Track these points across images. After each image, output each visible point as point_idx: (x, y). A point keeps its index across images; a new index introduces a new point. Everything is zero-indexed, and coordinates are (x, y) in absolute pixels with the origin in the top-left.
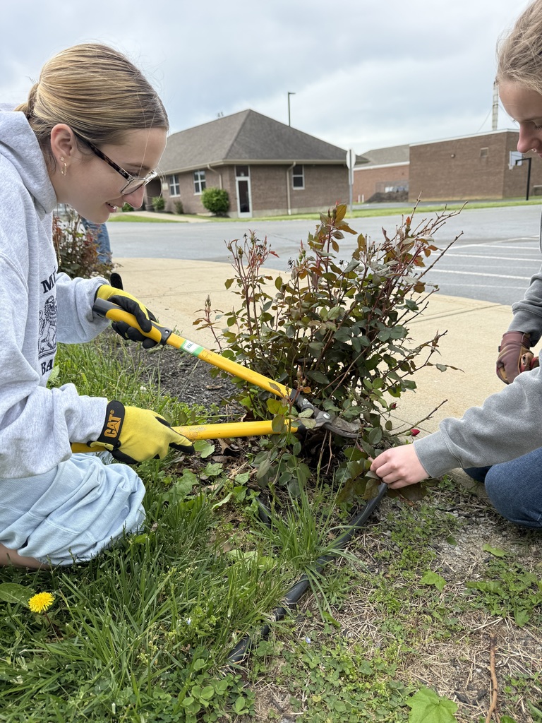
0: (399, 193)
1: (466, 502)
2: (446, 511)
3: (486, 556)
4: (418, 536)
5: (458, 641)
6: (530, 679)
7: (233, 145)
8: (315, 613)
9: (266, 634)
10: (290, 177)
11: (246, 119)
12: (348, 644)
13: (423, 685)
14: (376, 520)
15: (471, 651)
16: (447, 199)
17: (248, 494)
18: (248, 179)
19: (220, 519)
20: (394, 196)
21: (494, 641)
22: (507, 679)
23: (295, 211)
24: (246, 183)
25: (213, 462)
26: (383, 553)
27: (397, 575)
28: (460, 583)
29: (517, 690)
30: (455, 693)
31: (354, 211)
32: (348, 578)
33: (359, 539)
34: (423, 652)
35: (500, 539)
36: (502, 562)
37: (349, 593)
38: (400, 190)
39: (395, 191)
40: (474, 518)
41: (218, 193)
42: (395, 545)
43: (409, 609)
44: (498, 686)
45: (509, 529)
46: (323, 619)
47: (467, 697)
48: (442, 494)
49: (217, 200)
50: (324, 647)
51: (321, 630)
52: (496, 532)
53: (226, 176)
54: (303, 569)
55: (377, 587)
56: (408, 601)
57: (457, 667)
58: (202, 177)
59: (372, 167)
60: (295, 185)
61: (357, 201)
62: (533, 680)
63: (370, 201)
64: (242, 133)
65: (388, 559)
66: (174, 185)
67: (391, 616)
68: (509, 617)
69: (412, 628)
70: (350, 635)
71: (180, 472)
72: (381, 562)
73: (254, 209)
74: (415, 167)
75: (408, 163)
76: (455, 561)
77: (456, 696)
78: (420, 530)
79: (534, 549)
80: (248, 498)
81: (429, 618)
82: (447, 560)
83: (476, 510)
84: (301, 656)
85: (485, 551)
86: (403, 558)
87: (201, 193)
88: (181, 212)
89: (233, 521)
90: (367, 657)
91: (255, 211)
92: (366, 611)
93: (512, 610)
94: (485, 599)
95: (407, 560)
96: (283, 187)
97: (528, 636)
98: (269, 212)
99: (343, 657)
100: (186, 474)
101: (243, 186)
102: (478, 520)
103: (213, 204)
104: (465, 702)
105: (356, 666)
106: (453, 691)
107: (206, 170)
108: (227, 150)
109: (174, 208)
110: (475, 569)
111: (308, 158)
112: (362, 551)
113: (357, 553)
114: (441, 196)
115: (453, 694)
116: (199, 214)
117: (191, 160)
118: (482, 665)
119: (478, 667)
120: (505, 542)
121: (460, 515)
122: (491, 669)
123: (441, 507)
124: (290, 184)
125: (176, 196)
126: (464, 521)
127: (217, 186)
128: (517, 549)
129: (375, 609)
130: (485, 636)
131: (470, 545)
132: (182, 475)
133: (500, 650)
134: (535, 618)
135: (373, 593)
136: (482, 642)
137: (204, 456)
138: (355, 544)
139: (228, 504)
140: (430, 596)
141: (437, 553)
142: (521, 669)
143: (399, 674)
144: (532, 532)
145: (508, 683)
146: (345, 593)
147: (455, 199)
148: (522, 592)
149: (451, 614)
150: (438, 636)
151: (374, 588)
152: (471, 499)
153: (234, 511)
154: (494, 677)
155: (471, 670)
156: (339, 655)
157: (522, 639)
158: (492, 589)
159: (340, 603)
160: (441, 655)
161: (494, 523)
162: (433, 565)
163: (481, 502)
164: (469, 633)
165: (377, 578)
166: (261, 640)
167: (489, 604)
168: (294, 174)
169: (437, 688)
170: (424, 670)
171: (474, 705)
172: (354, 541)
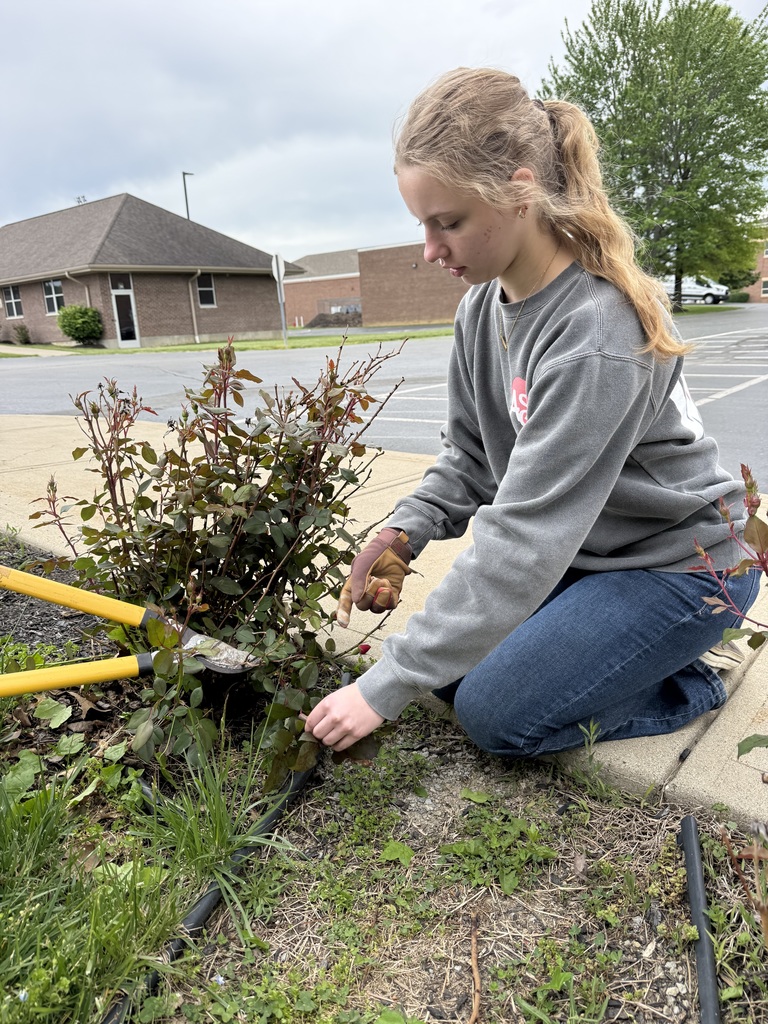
0: (350, 315)
1: (438, 733)
2: (413, 750)
3: (465, 805)
4: (376, 793)
5: (431, 933)
6: (521, 964)
7: (103, 244)
8: (233, 935)
9: (154, 987)
10: (193, 291)
11: (121, 208)
12: (281, 971)
13: (385, 1008)
14: (319, 781)
15: (448, 944)
16: (411, 323)
17: (124, 774)
18: (130, 292)
19: (80, 821)
20: (344, 318)
21: (476, 922)
22: (493, 972)
23: (206, 338)
24: (127, 297)
25: (69, 733)
26: (329, 827)
27: (348, 855)
28: (432, 850)
29: (505, 984)
30: (428, 1009)
31: (290, 338)
32: (280, 873)
33: (296, 814)
34: (386, 960)
35: (482, 778)
36: (484, 811)
37: (282, 894)
38: (350, 311)
39: (344, 312)
40: (449, 755)
41: (84, 313)
42: (346, 811)
43: (365, 901)
44: (481, 985)
45: (492, 762)
46: (243, 943)
47: (442, 1010)
48: (407, 726)
49: (84, 322)
50: (245, 986)
51: (241, 959)
52: (476, 770)
53: (96, 288)
54: (212, 873)
55: (320, 878)
56: (364, 889)
57: (431, 970)
58: (58, 290)
59: (310, 279)
60: (202, 303)
61: (295, 325)
62: (525, 965)
63: (311, 325)
64: (116, 227)
65: (336, 835)
66: (13, 301)
67: (341, 916)
68: (494, 885)
69: (370, 928)
70: (283, 958)
71: (15, 755)
72: (326, 841)
73: (141, 335)
74: (367, 280)
75: (357, 274)
76: (425, 820)
77: (428, 1013)
78: (378, 784)
79: (523, 786)
80: (125, 782)
81: (392, 908)
82: (415, 821)
83: (450, 743)
84: (210, 1007)
85: (464, 799)
86: (356, 828)
87: (56, 313)
88: (26, 342)
89: (103, 821)
90: (307, 985)
91: (144, 338)
92: (306, 917)
93: (498, 874)
94: (464, 866)
95: (362, 831)
96: (185, 305)
97: (519, 905)
98: (167, 340)
99: (272, 994)
100: (25, 759)
101: (124, 302)
102: (453, 756)
103: (77, 329)
104: (441, 1018)
105: (292, 1002)
106: (424, 1007)
107: (63, 279)
108: (94, 252)
109: (14, 335)
110: (451, 827)
111: (218, 265)
112: (299, 829)
113: (293, 833)
114: (403, 319)
115: (425, 1011)
116: (55, 344)
117: (39, 264)
118: (461, 959)
119: (457, 964)
120: (489, 781)
121: (430, 753)
122: (472, 962)
123: (405, 746)
124: (195, 301)
125: (16, 317)
126: (436, 760)
127: (82, 302)
128: (504, 789)
129: (319, 912)
130: (465, 918)
131: (444, 794)
132: (18, 759)
133: (484, 933)
134: (526, 878)
135: (315, 887)
136: (461, 927)
137: (55, 725)
138: (289, 821)
139: (93, 794)
140: (393, 877)
141: (402, 813)
142: (510, 954)
143: (353, 999)
144: (519, 763)
145: (494, 978)
146: (275, 896)
147: (422, 322)
148: (509, 847)
149: (422, 896)
150: (405, 931)
151: (317, 880)
152: (444, 729)
153: (104, 804)
154: (476, 974)
155: (447, 970)
156: (266, 992)
157: (511, 912)
158: (472, 851)
159: (268, 913)
160: (409, 958)
161: (473, 757)
162: (398, 830)
163: (458, 731)
164: (444, 918)
165: (322, 865)
166: (147, 997)
167: (469, 873)
168: (200, 286)
169: (404, 1007)
170: (387, 985)
171: (453, 1018)
172: (287, 818)
